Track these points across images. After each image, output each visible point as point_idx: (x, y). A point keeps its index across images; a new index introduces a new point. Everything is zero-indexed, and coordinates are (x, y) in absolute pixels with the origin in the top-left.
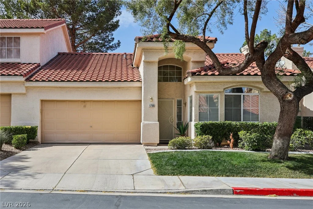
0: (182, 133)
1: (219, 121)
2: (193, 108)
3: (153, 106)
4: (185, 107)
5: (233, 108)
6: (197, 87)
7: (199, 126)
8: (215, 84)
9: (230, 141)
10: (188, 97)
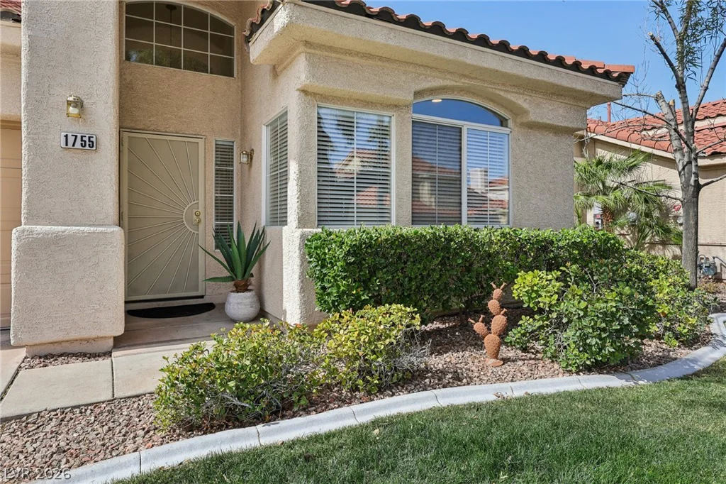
0: (239, 270)
1: (394, 222)
2: (293, 168)
3: (90, 143)
4: (246, 167)
5: (437, 174)
6: (312, 65)
7: (340, 253)
8: (386, 64)
9: (487, 322)
10: (264, 128)
